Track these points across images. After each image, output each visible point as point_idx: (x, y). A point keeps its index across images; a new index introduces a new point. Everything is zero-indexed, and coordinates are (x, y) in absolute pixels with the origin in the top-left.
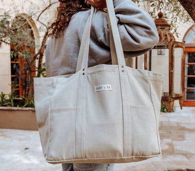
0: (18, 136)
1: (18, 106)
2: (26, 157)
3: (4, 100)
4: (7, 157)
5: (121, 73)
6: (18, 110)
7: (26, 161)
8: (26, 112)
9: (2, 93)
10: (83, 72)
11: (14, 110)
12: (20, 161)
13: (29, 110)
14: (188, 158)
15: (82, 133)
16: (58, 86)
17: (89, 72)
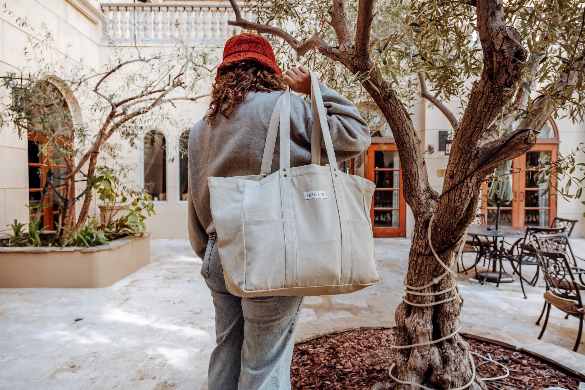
0: (55, 299)
1: (50, 244)
2: (82, 334)
3: (21, 235)
4: (45, 335)
5: (334, 177)
6: (52, 252)
7: (84, 341)
8: (70, 256)
9: (16, 221)
10: (284, 173)
11: (45, 252)
12: (72, 341)
13: (75, 251)
14: (355, 314)
15: (293, 253)
16: (247, 190)
17: (294, 173)
